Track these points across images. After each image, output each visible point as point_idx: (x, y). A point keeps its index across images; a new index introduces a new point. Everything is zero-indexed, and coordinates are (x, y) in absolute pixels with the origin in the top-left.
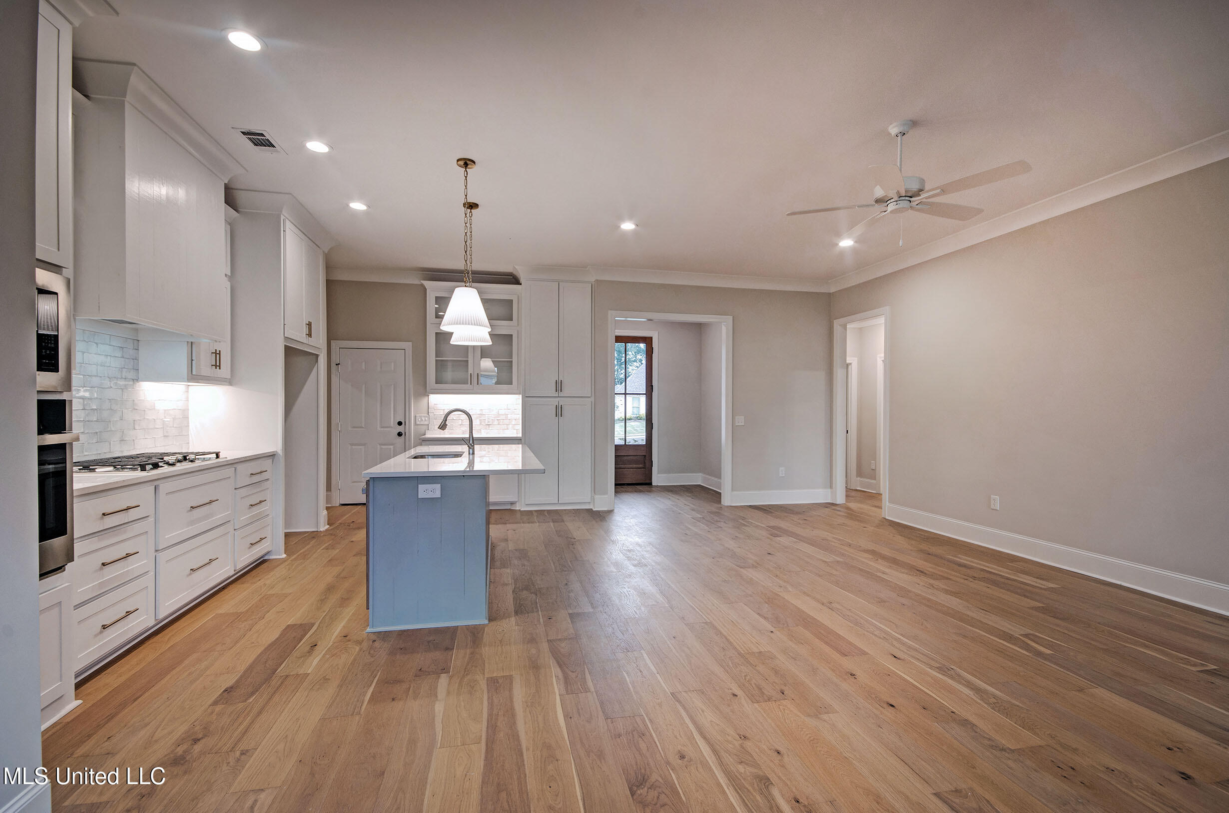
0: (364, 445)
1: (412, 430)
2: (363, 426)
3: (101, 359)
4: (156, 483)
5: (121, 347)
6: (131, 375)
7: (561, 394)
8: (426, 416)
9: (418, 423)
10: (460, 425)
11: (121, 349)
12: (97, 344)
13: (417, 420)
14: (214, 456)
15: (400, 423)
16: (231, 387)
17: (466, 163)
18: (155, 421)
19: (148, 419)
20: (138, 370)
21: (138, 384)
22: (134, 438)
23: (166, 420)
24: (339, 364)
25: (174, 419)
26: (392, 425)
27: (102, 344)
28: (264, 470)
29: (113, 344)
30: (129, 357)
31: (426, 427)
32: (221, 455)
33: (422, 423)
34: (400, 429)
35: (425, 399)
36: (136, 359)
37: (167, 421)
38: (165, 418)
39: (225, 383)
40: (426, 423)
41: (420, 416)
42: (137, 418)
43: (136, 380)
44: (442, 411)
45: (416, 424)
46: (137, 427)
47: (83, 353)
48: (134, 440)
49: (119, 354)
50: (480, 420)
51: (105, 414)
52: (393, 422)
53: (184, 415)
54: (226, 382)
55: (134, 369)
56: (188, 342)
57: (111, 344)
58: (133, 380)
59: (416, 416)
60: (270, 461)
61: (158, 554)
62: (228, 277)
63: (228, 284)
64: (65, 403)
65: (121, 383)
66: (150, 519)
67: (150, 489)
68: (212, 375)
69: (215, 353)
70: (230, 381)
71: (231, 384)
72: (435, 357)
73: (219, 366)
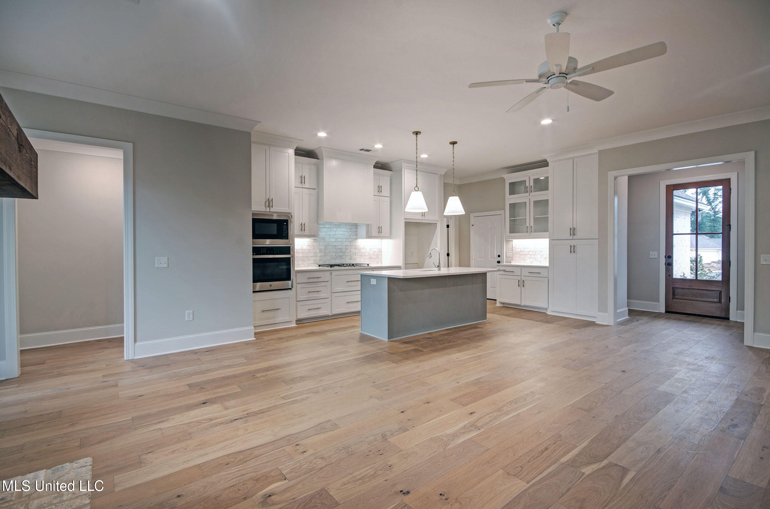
1: (504, 260)
2: (483, 257)
3: (342, 233)
4: (331, 271)
6: (355, 237)
7: (575, 237)
8: (512, 252)
9: (508, 256)
10: (529, 258)
12: (340, 228)
13: (507, 254)
14: (367, 265)
15: (499, 256)
16: (390, 240)
17: (417, 133)
18: (365, 253)
19: (361, 252)
20: (357, 235)
23: (370, 252)
24: (473, 225)
25: (374, 252)
26: (495, 257)
30: (353, 232)
31: (512, 258)
32: (369, 265)
34: (499, 259)
35: (511, 242)
36: (357, 231)
40: (511, 256)
41: (508, 252)
42: (357, 251)
43: (356, 239)
44: (519, 249)
45: (506, 257)
46: (357, 255)
47: (335, 231)
49: (349, 231)
50: (541, 255)
51: (344, 250)
52: (496, 256)
53: (380, 251)
54: (388, 238)
55: (355, 235)
56: (366, 225)
58: (355, 239)
59: (506, 252)
61: (332, 294)
62: (388, 197)
63: (388, 199)
64: (290, 247)
65: (350, 240)
66: (329, 282)
67: (328, 273)
68: (379, 236)
69: (379, 227)
70: (390, 237)
71: (390, 238)
72: (510, 218)
73: (381, 232)
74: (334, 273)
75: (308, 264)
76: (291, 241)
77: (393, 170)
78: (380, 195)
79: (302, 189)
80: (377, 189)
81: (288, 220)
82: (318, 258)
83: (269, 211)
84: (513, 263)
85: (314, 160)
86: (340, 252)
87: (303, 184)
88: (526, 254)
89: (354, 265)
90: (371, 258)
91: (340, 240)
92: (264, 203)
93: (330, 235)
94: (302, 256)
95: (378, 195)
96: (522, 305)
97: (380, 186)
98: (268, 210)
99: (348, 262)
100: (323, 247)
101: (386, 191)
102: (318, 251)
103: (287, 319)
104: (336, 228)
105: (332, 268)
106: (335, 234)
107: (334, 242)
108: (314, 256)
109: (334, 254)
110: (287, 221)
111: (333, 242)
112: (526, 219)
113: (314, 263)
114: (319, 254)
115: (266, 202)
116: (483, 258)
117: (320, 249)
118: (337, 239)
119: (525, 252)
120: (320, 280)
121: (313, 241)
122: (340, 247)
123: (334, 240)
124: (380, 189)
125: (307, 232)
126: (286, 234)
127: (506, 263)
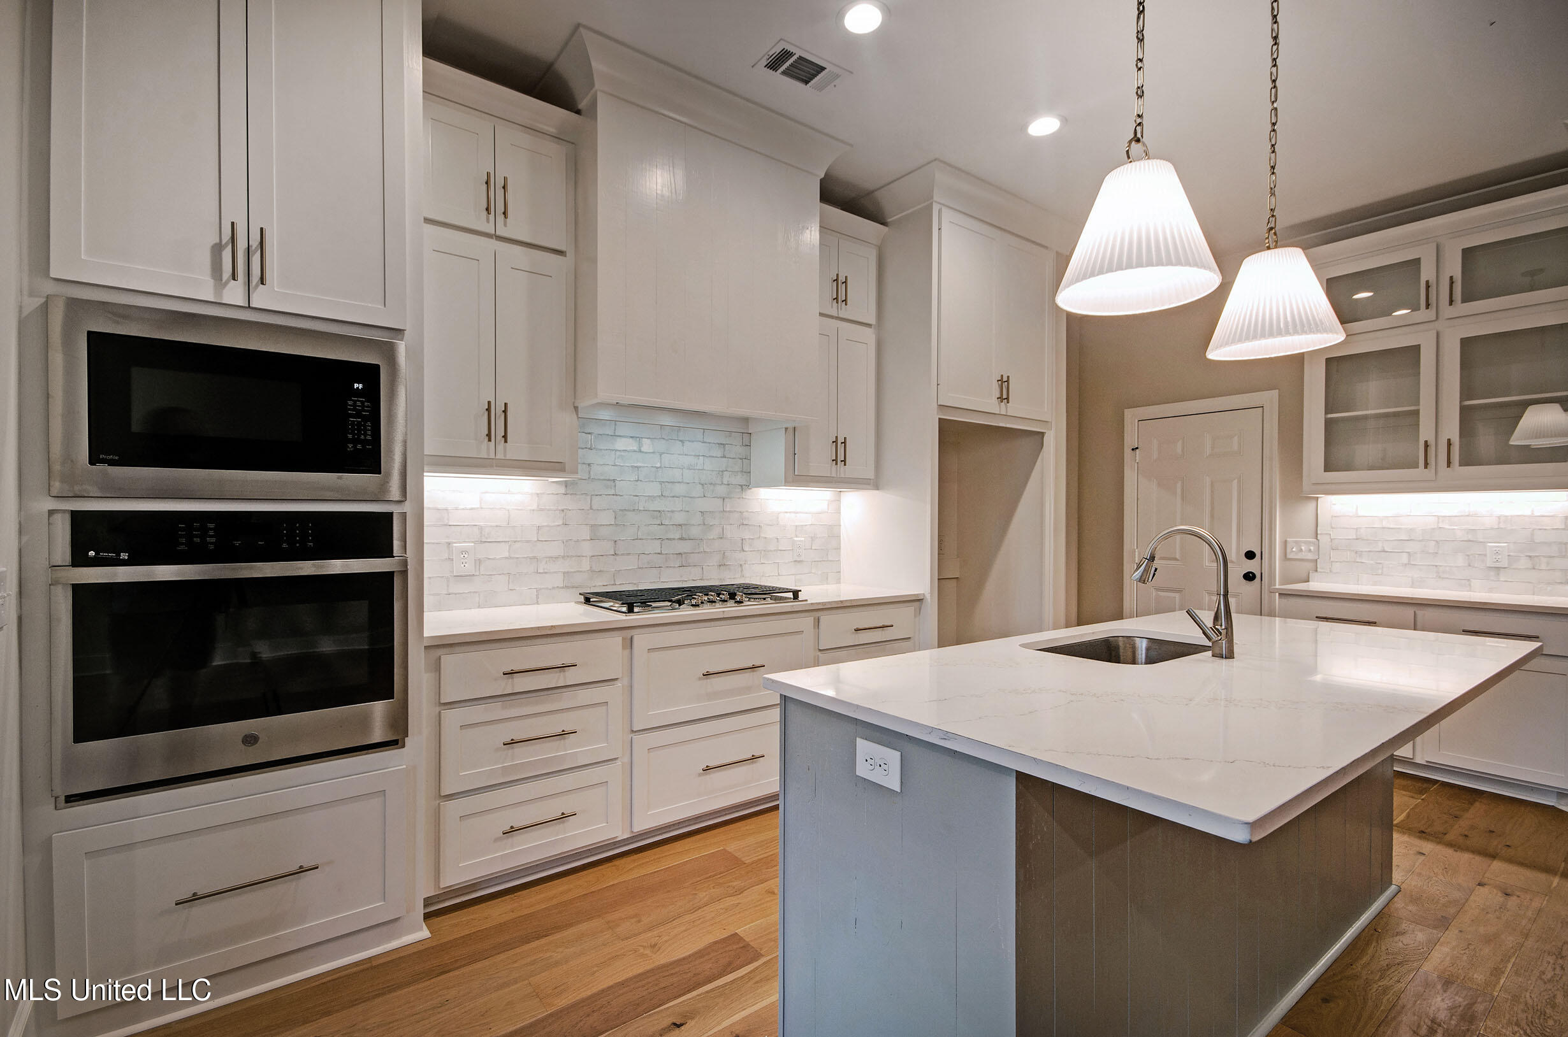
0: (1179, 591)
1: (1276, 569)
2: (1177, 557)
4: (633, 630)
5: (722, 444)
6: (739, 479)
8: (1313, 543)
9: (1290, 556)
11: (722, 446)
13: (1288, 550)
14: (790, 595)
15: (1250, 555)
16: (877, 491)
18: (778, 542)
19: (766, 538)
20: (750, 472)
21: (749, 491)
22: (742, 563)
23: (796, 539)
24: (1137, 448)
25: (813, 539)
26: (1233, 558)
27: (689, 441)
28: (889, 624)
29: (708, 441)
30: (734, 457)
31: (1311, 565)
32: (801, 596)
33: (1299, 556)
34: (1252, 566)
35: (1311, 506)
36: (747, 458)
37: (800, 541)
38: (797, 537)
39: (868, 487)
40: (1310, 556)
41: (1296, 542)
42: (748, 536)
43: (747, 486)
44: (1354, 531)
45: (1287, 559)
46: (746, 548)
48: (741, 565)
49: (718, 452)
51: (695, 532)
52: (1235, 552)
53: (834, 534)
54: (869, 484)
55: (742, 471)
56: (786, 426)
57: (705, 440)
58: (741, 486)
59: (1286, 541)
60: (910, 610)
61: (636, 737)
62: (869, 325)
63: (869, 335)
64: (389, 516)
65: (721, 490)
66: (619, 684)
67: (616, 640)
68: (834, 475)
69: (835, 442)
70: (874, 483)
71: (877, 487)
72: (1326, 413)
73: (844, 461)
74: (642, 641)
75: (538, 590)
76: (395, 493)
77: (889, 220)
78: (841, 316)
79: (493, 241)
80: (830, 292)
81: (378, 366)
82: (586, 565)
83: (241, 302)
84: (1317, 585)
85: (551, 115)
86: (682, 539)
87: (500, 218)
88: (1386, 549)
89: (738, 598)
90: (799, 562)
91: (679, 489)
92: (206, 258)
93: (637, 467)
94: (509, 558)
95: (834, 313)
96: (1418, 760)
97: (842, 279)
98: (234, 294)
99: (713, 578)
100: (606, 518)
101: (862, 303)
102: (585, 533)
103: (371, 909)
104: (663, 442)
105: (640, 616)
106: (658, 465)
107: (654, 497)
108: (563, 557)
109: (655, 546)
110: (370, 374)
111: (652, 498)
112: (1416, 413)
113: (567, 587)
114: (587, 549)
115: (217, 249)
116: (1176, 559)
117: (594, 527)
118: (669, 486)
119: (1380, 544)
120: (571, 677)
121: (562, 490)
122: (679, 518)
123: (653, 489)
124: (839, 291)
125: (516, 449)
126: (364, 442)
127: (1279, 585)
